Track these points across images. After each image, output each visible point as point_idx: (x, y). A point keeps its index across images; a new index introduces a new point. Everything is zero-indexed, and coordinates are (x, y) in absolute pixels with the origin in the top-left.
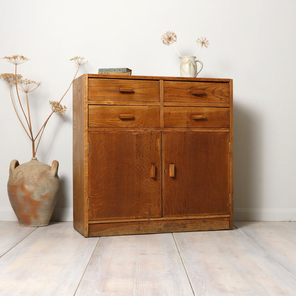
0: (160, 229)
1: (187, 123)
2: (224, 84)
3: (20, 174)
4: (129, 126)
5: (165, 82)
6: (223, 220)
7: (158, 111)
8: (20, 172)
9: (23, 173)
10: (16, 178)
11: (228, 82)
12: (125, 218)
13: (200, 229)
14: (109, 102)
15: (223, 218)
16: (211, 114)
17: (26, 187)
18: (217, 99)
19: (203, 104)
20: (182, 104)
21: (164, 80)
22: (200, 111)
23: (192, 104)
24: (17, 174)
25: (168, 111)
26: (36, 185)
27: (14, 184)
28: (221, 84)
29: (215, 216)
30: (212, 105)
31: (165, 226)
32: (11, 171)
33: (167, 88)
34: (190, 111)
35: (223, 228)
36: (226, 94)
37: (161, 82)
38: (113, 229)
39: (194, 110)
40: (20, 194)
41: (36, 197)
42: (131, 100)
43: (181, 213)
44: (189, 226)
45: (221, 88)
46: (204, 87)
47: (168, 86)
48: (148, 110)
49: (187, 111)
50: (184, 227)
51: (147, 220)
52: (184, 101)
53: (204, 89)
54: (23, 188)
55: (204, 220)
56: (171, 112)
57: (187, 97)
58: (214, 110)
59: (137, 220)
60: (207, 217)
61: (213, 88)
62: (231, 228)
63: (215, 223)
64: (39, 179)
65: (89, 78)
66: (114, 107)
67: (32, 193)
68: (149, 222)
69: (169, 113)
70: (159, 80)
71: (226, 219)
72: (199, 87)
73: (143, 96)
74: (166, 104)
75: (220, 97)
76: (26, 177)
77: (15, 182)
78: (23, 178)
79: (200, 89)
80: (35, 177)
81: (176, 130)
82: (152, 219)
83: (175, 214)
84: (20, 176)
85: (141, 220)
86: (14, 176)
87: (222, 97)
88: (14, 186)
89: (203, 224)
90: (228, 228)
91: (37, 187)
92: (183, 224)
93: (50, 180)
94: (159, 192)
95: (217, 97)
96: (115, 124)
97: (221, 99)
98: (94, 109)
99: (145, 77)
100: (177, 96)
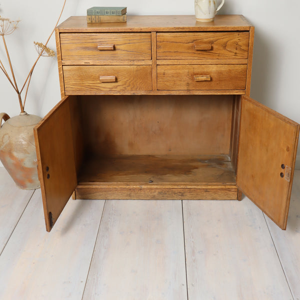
0: (154, 196)
1: (188, 84)
2: (241, 33)
3: (6, 137)
4: (114, 90)
5: (158, 34)
6: (229, 191)
7: (149, 71)
11: (248, 31)
14: (86, 61)
15: (229, 189)
16: (220, 73)
17: (15, 154)
18: (230, 53)
19: (210, 61)
20: (181, 62)
21: (157, 32)
22: (205, 70)
23: (195, 62)
24: (3, 137)
25: (163, 71)
26: (25, 152)
28: (237, 33)
29: (220, 187)
30: (223, 61)
31: (160, 193)
33: (161, 42)
34: (192, 71)
35: (229, 199)
36: (244, 48)
37: (154, 34)
38: (101, 193)
39: (198, 69)
41: (28, 164)
42: (114, 58)
44: (188, 195)
45: (236, 40)
46: (212, 39)
47: (162, 40)
48: (137, 71)
49: (187, 71)
50: (182, 196)
51: (138, 186)
52: (183, 58)
53: (212, 42)
54: (11, 155)
55: (206, 191)
56: (166, 72)
57: (189, 53)
58: (224, 68)
59: (128, 187)
60: (210, 187)
61: (225, 40)
63: (220, 193)
64: (28, 145)
65: (60, 33)
66: (93, 68)
68: (141, 189)
69: (164, 74)
70: (151, 32)
71: (233, 190)
72: (205, 40)
73: (129, 53)
74: (159, 62)
75: (235, 51)
76: (14, 142)
77: (2, 147)
78: (10, 144)
79: (205, 43)
80: (23, 143)
82: (143, 187)
84: (7, 140)
85: (132, 187)
87: (237, 52)
88: (2, 151)
89: (205, 194)
90: (236, 198)
91: (27, 155)
92: (180, 193)
95: (230, 51)
96: (96, 88)
97: (236, 53)
98: (70, 71)
100: (175, 52)
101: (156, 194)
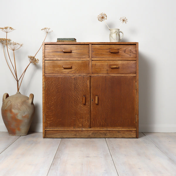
0: (89, 136)
1: (107, 70)
2: (132, 45)
3: (9, 102)
4: (70, 73)
5: (93, 45)
6: (132, 132)
7: (88, 63)
8: (9, 101)
9: (11, 102)
10: (6, 105)
11: (136, 44)
12: (67, 127)
13: (116, 137)
14: (57, 58)
15: (131, 130)
16: (123, 65)
17: (13, 110)
18: (128, 55)
19: (118, 59)
20: (104, 59)
21: (92, 44)
22: (116, 63)
23: (110, 59)
24: (7, 102)
25: (95, 63)
26: (19, 109)
27: (5, 109)
28: (130, 45)
29: (126, 129)
30: (124, 59)
31: (93, 133)
32: (3, 100)
33: (94, 49)
34: (109, 63)
35: (132, 137)
36: (134, 52)
38: (59, 134)
39: (112, 63)
40: (9, 115)
41: (19, 117)
42: (71, 57)
43: (103, 126)
44: (109, 135)
45: (130, 48)
46: (118, 48)
48: (82, 63)
49: (107, 63)
50: (105, 135)
51: (81, 129)
52: (105, 57)
53: (119, 49)
54: (11, 111)
55: (119, 131)
56: (96, 64)
57: (107, 54)
58: (125, 62)
59: (75, 129)
60: (120, 129)
61: (125, 49)
62: (137, 137)
63: (126, 133)
64: (21, 106)
65: (45, 44)
66: (60, 62)
67: (17, 114)
68: (82, 131)
69: (95, 65)
70: (89, 45)
71: (134, 131)
73: (78, 54)
74: (93, 59)
76: (13, 104)
77: (6, 108)
78: (11, 105)
79: (115, 49)
80: (18, 104)
81: (100, 75)
82: (84, 129)
83: (99, 127)
84: (9, 104)
85: (77, 129)
86: (5, 104)
87: (131, 54)
88: (6, 110)
89: (118, 134)
90: (135, 137)
91: (20, 111)
92: (104, 133)
93: (28, 106)
94: (89, 113)
96: (61, 72)
97: (130, 55)
98: (48, 63)
99: (79, 43)
100: (101, 54)
101: (90, 134)
